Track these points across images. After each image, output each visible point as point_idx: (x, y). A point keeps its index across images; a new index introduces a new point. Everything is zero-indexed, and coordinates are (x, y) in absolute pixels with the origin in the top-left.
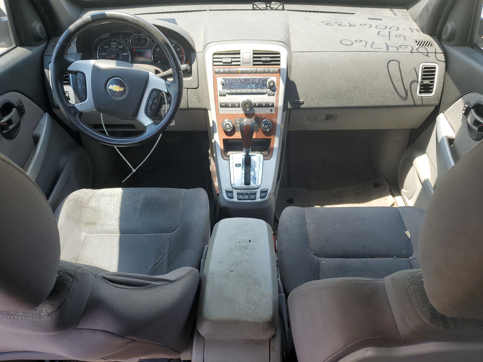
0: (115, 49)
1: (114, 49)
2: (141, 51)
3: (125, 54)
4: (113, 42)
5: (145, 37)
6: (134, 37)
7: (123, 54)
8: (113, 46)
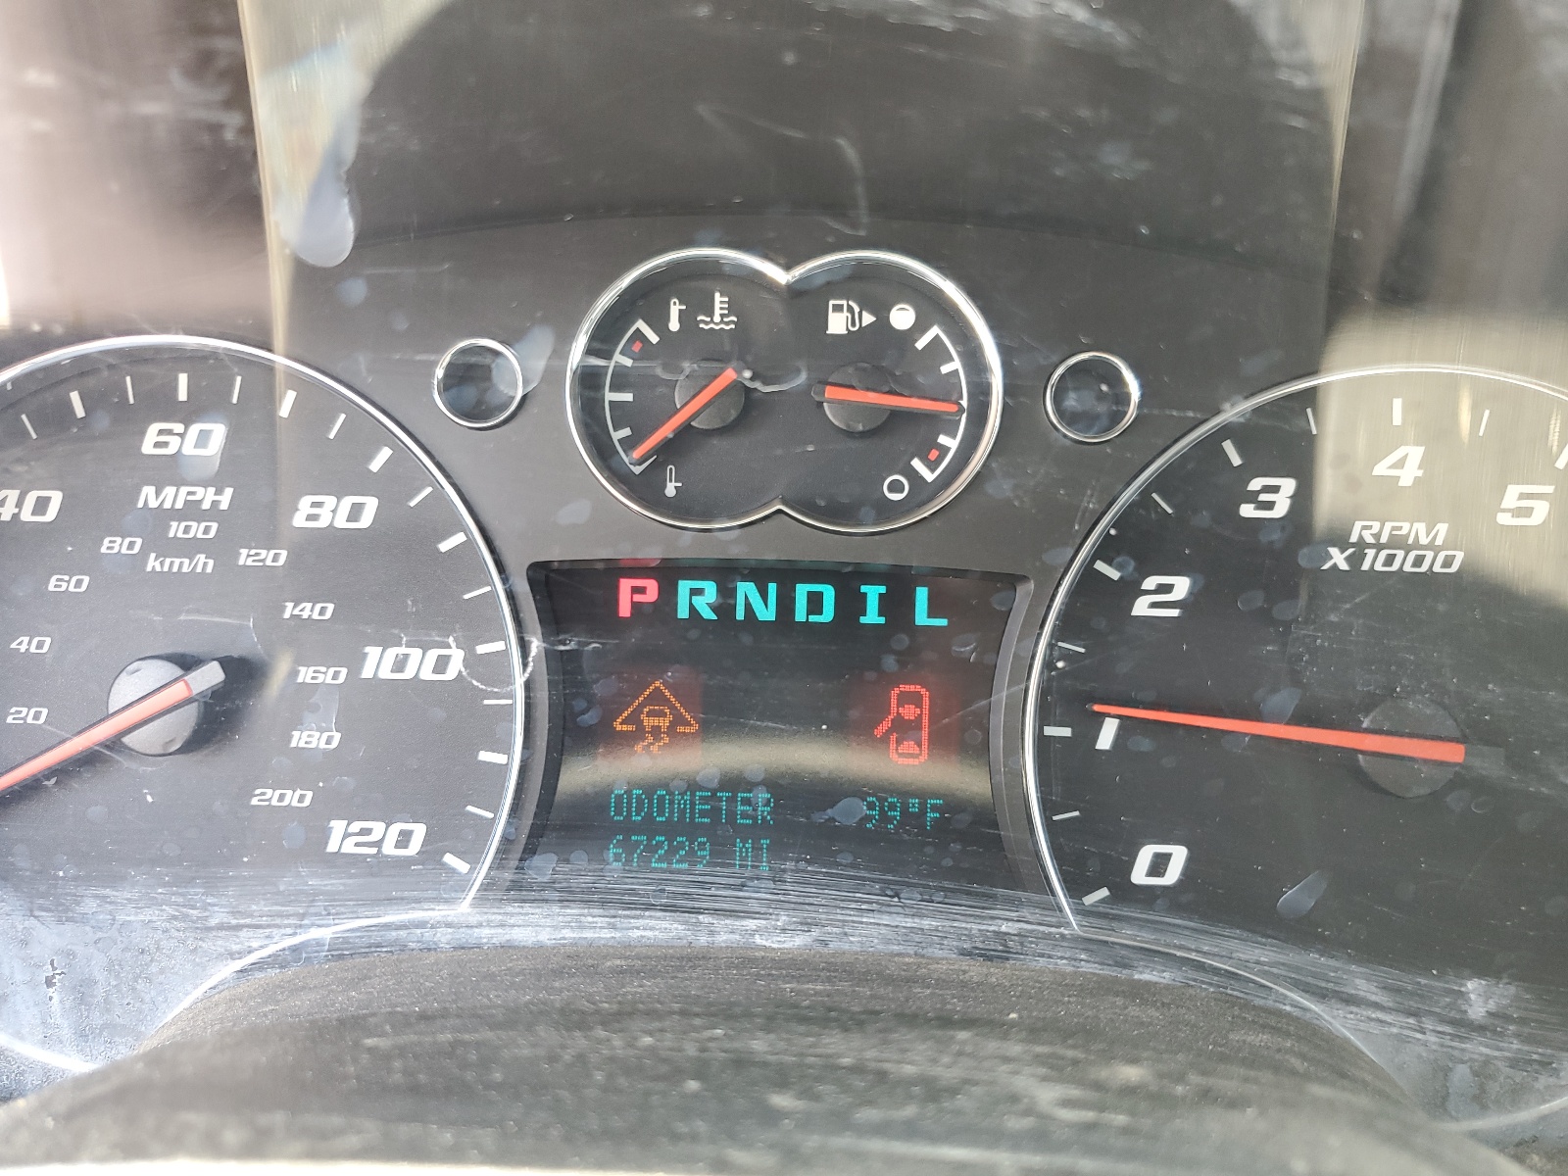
0: (203, 563)
1: (190, 548)
2: (767, 613)
3: (421, 665)
4: (189, 414)
5: (902, 317)
6: (659, 323)
7: (378, 663)
8: (173, 497)
